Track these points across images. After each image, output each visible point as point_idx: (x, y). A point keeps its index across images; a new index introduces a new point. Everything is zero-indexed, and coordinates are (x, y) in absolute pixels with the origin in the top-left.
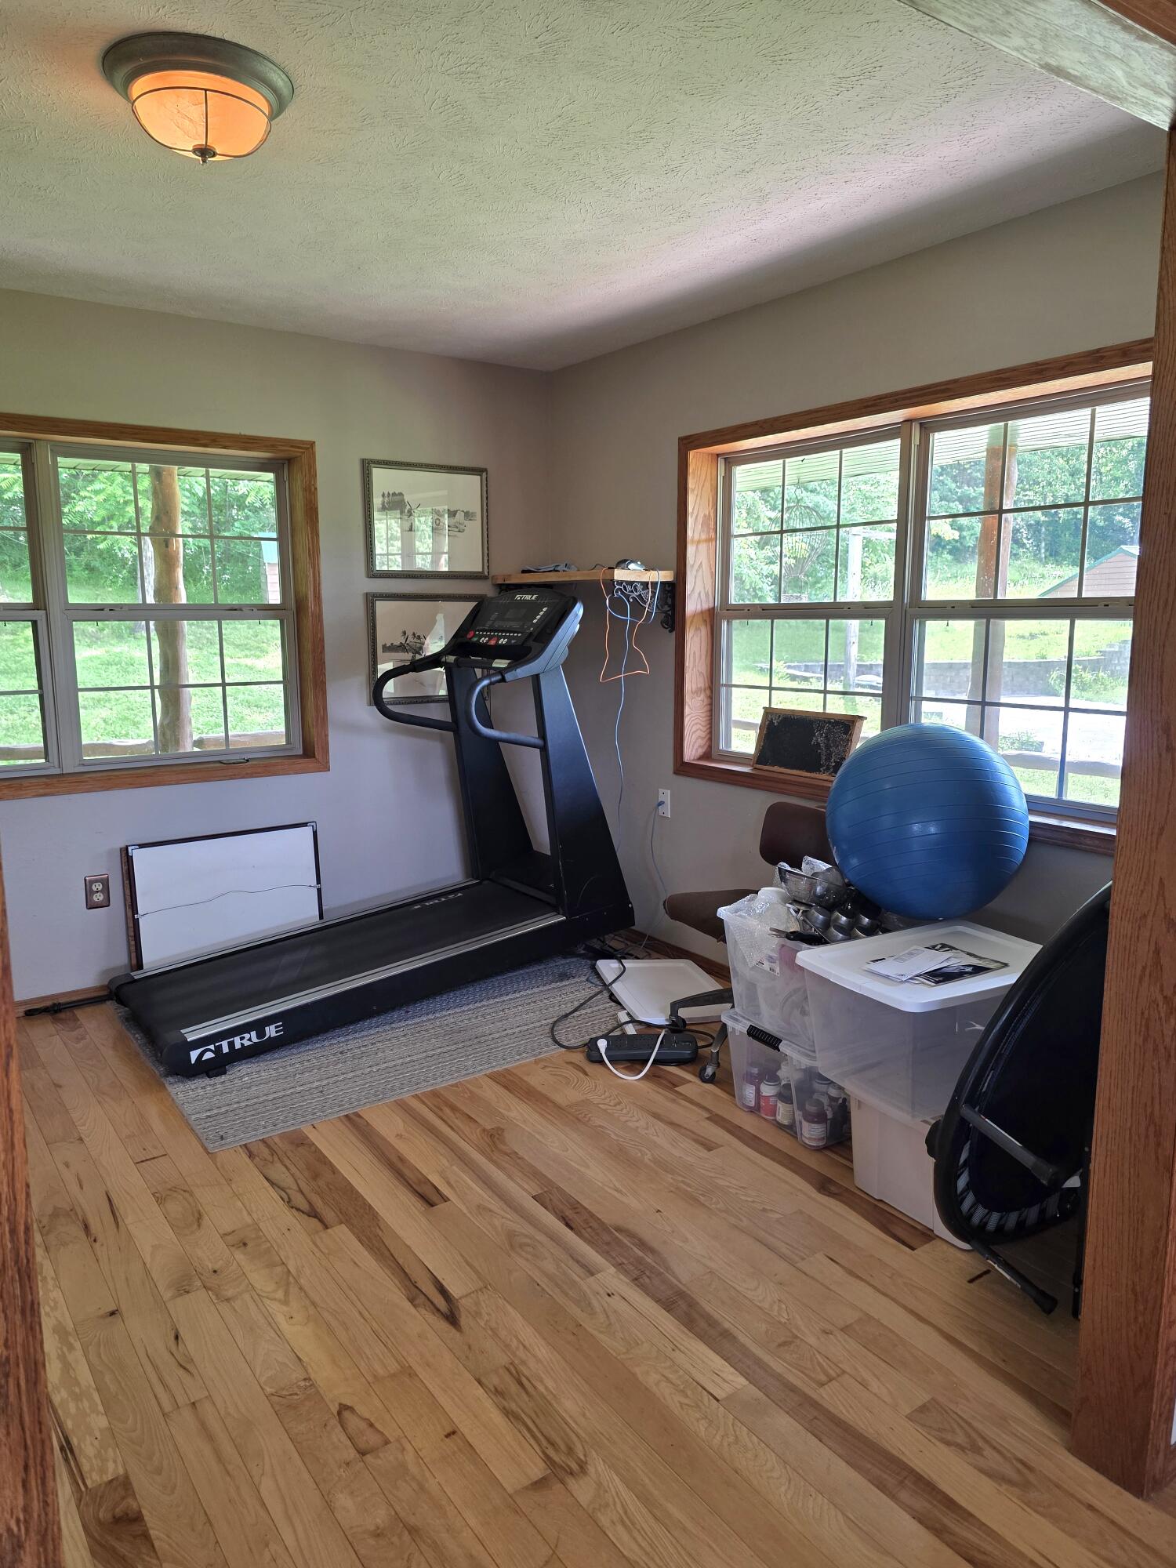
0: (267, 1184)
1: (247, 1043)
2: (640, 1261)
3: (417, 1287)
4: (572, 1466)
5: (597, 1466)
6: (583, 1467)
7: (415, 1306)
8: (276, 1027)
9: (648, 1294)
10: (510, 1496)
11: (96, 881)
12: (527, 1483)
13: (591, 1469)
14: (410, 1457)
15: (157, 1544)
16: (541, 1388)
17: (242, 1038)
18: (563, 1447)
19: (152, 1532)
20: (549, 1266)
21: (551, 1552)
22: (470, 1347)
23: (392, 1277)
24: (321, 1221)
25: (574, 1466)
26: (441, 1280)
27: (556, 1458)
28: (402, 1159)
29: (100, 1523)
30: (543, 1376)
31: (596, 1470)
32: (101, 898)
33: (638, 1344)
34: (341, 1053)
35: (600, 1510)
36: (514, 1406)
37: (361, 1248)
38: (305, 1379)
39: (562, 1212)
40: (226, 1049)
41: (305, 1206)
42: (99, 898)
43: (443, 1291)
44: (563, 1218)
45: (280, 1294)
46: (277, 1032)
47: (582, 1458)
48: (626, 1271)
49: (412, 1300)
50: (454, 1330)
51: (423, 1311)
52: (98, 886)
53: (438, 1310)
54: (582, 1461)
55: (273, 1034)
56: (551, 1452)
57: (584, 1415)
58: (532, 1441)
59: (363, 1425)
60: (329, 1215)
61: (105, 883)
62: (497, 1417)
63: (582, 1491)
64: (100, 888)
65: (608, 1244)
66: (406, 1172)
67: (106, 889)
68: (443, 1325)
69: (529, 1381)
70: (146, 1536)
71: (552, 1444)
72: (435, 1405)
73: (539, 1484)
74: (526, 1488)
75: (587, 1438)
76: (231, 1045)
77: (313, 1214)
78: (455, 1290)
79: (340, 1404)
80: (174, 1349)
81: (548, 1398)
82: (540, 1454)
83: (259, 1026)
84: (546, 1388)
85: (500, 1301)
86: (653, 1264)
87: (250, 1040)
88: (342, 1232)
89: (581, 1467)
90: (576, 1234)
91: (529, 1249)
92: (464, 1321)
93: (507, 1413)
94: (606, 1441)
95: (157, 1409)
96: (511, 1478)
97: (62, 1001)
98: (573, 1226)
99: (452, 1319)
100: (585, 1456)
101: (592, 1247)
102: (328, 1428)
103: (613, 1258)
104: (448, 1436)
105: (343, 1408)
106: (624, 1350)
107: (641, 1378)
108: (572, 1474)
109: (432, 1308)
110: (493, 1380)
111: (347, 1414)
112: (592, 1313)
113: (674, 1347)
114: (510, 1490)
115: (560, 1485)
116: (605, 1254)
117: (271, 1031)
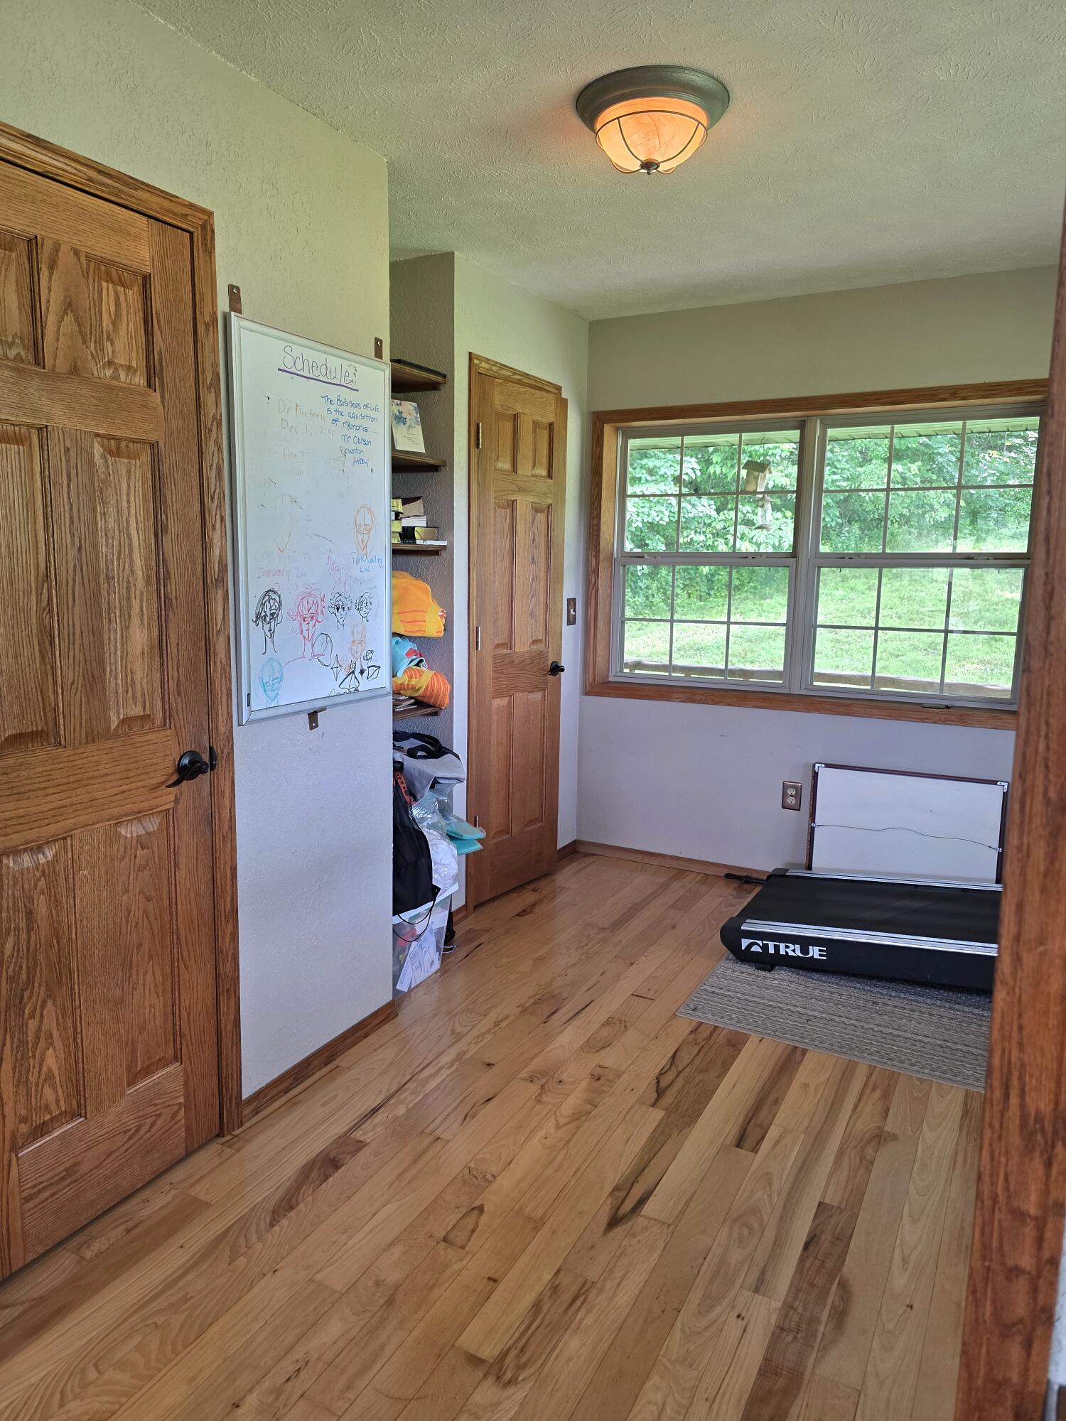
0: (670, 1055)
1: (791, 953)
2: (814, 1321)
3: (632, 1185)
4: (507, 1374)
5: (517, 1394)
6: (512, 1382)
7: (611, 1194)
8: (820, 951)
9: (769, 1347)
10: (453, 1345)
11: (792, 787)
12: (472, 1351)
13: (511, 1390)
14: (456, 1267)
15: (324, 1185)
16: (579, 1317)
17: (787, 947)
18: (525, 1358)
19: (331, 1179)
20: (736, 1256)
21: (411, 1397)
22: (592, 1248)
23: (632, 1165)
24: (657, 1100)
25: (508, 1376)
26: (654, 1194)
27: (508, 1360)
28: (777, 1102)
29: (328, 1154)
30: (595, 1310)
31: (513, 1394)
32: (794, 802)
33: (691, 1366)
34: (874, 1003)
35: (470, 1415)
36: (545, 1308)
37: (647, 1135)
38: (493, 1175)
39: (822, 1232)
40: (771, 951)
41: (663, 1084)
42: (791, 801)
43: (642, 1202)
44: (815, 1236)
45: (562, 1121)
46: (820, 955)
47: (520, 1378)
48: (786, 1316)
49: (616, 1189)
50: (603, 1229)
51: (609, 1202)
52: (791, 791)
53: (618, 1210)
54: (517, 1379)
55: (816, 956)
56: (513, 1353)
57: (570, 1359)
58: (516, 1335)
59: (471, 1226)
60: (668, 1099)
61: (799, 791)
62: (528, 1300)
63: (486, 1393)
64: (794, 794)
65: (812, 1285)
66: (763, 1114)
67: (798, 796)
68: (604, 1219)
69: (583, 1303)
70: (327, 1178)
71: (523, 1350)
72: (514, 1258)
73: (475, 1360)
74: (466, 1353)
75: (544, 1373)
76: (777, 948)
77: (660, 1093)
78: (648, 1209)
79: (482, 1205)
80: (478, 1104)
81: (572, 1326)
82: (508, 1346)
83: (805, 942)
84: (582, 1319)
85: (661, 1243)
86: (819, 1336)
87: (794, 951)
88: (657, 1115)
89: (510, 1382)
90: (801, 1256)
91: (745, 1231)
92: (619, 1231)
93: (537, 1306)
94: (550, 1388)
95: (425, 1126)
96: (471, 1339)
97: (754, 876)
98: (811, 1248)
99: (614, 1222)
100: (523, 1380)
101: (794, 1277)
102: (457, 1210)
103: (795, 1298)
104: (489, 1279)
105: (481, 1209)
106: (674, 1358)
107: (648, 1385)
108: (498, 1378)
109: (617, 1205)
110: (565, 1279)
111: (476, 1213)
112: (702, 1313)
113: (711, 1399)
114: (458, 1343)
115: (482, 1376)
116: (795, 1289)
117: (814, 952)
